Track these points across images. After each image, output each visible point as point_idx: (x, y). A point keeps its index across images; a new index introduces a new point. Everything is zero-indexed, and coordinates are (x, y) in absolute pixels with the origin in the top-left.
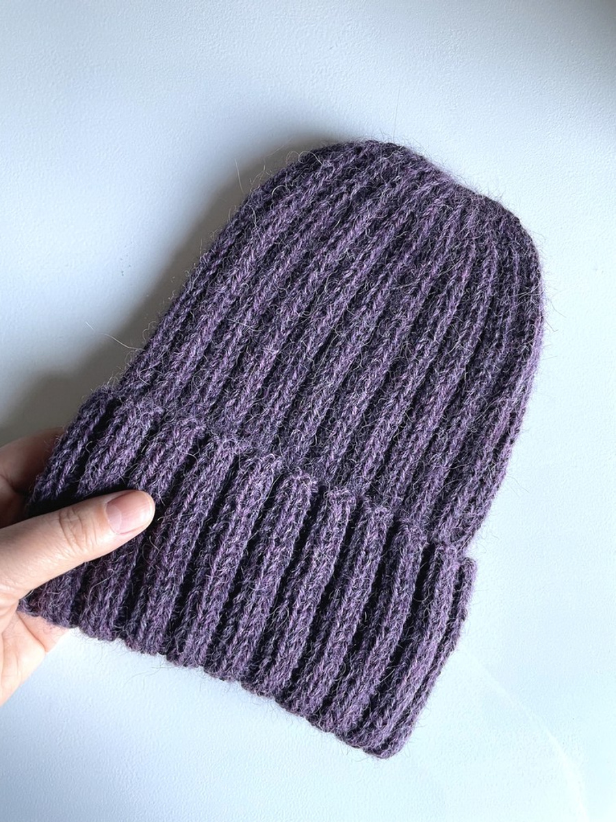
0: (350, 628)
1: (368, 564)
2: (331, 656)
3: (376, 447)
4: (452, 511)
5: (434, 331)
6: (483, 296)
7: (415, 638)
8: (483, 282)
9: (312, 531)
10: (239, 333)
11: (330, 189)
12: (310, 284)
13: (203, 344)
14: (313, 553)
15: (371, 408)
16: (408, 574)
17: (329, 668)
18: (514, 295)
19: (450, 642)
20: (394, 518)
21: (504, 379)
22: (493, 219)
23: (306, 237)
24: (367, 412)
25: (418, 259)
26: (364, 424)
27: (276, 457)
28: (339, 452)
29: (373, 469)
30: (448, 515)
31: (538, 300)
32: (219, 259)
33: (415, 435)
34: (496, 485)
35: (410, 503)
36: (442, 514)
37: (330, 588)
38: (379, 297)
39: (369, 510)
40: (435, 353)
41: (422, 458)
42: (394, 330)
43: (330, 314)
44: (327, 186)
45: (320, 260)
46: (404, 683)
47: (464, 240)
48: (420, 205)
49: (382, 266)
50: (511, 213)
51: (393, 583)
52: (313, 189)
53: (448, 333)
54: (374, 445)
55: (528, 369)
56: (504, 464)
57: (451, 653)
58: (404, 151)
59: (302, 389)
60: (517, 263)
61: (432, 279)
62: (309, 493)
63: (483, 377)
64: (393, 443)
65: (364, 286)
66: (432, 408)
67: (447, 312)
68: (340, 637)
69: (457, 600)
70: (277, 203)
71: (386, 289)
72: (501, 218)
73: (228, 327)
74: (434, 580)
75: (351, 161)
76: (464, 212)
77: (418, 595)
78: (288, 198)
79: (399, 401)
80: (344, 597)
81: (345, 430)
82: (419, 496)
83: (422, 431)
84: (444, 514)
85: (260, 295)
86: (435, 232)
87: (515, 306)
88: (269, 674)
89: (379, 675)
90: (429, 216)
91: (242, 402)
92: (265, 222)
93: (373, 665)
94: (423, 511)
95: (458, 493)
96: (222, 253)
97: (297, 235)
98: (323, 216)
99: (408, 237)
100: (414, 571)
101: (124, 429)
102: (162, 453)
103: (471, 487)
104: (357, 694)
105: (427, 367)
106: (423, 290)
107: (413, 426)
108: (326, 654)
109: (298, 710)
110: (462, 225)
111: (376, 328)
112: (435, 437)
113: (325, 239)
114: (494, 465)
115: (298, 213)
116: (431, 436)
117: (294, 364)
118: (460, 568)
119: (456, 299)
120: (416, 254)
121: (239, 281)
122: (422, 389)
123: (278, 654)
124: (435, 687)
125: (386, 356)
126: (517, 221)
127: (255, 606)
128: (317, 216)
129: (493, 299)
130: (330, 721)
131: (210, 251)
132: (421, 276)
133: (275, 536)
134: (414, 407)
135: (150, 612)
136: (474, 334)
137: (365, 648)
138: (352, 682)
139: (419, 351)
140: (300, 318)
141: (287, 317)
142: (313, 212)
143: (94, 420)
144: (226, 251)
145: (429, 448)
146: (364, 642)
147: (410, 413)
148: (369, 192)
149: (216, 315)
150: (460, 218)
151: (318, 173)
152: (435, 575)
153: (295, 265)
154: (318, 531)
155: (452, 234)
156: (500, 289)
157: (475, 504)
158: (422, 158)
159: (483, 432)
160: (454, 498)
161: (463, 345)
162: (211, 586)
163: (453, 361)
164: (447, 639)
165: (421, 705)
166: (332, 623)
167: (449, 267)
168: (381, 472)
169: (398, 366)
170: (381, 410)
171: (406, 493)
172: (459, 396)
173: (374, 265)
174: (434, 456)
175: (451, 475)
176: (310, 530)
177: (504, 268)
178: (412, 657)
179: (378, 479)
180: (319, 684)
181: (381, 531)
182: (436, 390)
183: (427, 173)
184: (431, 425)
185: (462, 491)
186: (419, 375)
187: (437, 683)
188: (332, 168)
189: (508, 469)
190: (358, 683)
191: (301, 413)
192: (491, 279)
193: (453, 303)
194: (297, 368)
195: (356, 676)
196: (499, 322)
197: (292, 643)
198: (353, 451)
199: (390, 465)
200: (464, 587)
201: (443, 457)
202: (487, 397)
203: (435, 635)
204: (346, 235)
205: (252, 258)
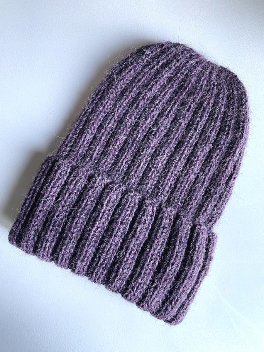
0: (155, 263)
1: (164, 234)
2: (145, 275)
3: (170, 180)
4: (206, 210)
5: (197, 127)
6: (220, 111)
7: (186, 269)
8: (220, 104)
9: (138, 218)
10: (108, 129)
11: (149, 64)
12: (140, 106)
13: (92, 134)
14: (138, 228)
15: (168, 162)
16: (183, 239)
17: (144, 280)
18: (235, 110)
19: (205, 271)
20: (177, 213)
21: (231, 149)
22: (224, 76)
23: (138, 85)
24: (166, 165)
25: (189, 95)
26: (165, 170)
27: (123, 185)
28: (153, 183)
29: (169, 191)
30: (204, 212)
31: (246, 112)
32: (99, 95)
33: (188, 175)
34: (227, 199)
35: (186, 206)
36: (201, 211)
37: (145, 244)
38: (172, 112)
39: (165, 209)
40: (198, 137)
41: (192, 186)
42: (178, 127)
43: (149, 120)
44: (148, 62)
45: (144, 95)
46: (181, 289)
47: (211, 85)
48: (190, 70)
49: (173, 98)
50: (233, 73)
51: (176, 243)
52: (141, 63)
53: (204, 128)
54: (169, 180)
55: (242, 144)
56: (231, 189)
57: (205, 277)
58: (183, 46)
59: (136, 154)
60: (236, 95)
61: (196, 104)
62: (137, 201)
63: (221, 148)
64: (178, 179)
65: (164, 107)
66: (196, 162)
67: (203, 118)
68: (150, 266)
69: (208, 252)
70: (125, 70)
71: (175, 108)
72: (228, 75)
73: (103, 126)
74: (196, 241)
75: (159, 51)
76: (211, 73)
77: (188, 249)
78: (130, 68)
79: (181, 159)
80: (151, 248)
81: (156, 173)
82: (190, 203)
83: (192, 173)
84: (202, 212)
85: (117, 112)
86: (197, 82)
87: (235, 115)
88: (115, 281)
89: (169, 285)
90: (195, 74)
91: (108, 161)
92: (120, 78)
93: (166, 280)
94: (192, 210)
95: (209, 202)
96: (101, 93)
97: (134, 84)
98: (146, 76)
99: (185, 84)
100: (186, 237)
101: (59, 172)
102: (75, 182)
103: (215, 199)
104: (158, 293)
105: (194, 144)
106: (192, 108)
107: (188, 171)
108: (143, 274)
109: (130, 299)
110: (210, 78)
111: (170, 126)
112: (198, 176)
113: (147, 86)
114: (226, 189)
115: (135, 74)
116: (196, 176)
117: (132, 143)
118: (208, 237)
119: (208, 112)
120: (189, 92)
121: (108, 105)
122: (191, 154)
123: (119, 272)
124: (198, 292)
125: (175, 139)
126: (236, 76)
127: (109, 250)
128: (143, 76)
129: (225, 112)
130: (146, 305)
131: (96, 92)
132: (191, 102)
133: (120, 220)
134: (188, 162)
135: (63, 251)
136: (216, 128)
137: (162, 272)
138: (156, 288)
139: (190, 137)
140: (135, 122)
141: (130, 121)
142: (142, 74)
143: (47, 169)
144: (102, 92)
145: (195, 181)
146: (162, 270)
147: (186, 165)
148: (167, 64)
149: (98, 120)
150: (209, 76)
151: (144, 56)
152: (196, 239)
153: (133, 98)
154: (140, 218)
155: (205, 83)
156: (228, 107)
157: (217, 207)
158: (191, 49)
159: (221, 174)
160: (207, 204)
161: (211, 134)
162: (90, 240)
163: (206, 141)
164: (203, 270)
165: (191, 301)
166: (146, 260)
167: (204, 97)
168: (172, 192)
169: (180, 144)
170: (172, 163)
171: (184, 202)
172: (209, 157)
173: (169, 98)
174: (197, 185)
175: (205, 194)
176: (137, 218)
177: (230, 98)
178: (185, 277)
179: (171, 195)
180: (139, 287)
181: (170, 219)
182: (198, 155)
183: (194, 55)
184: (196, 171)
185: (211, 201)
186: (190, 147)
187: (199, 291)
188: (150, 54)
189: (232, 191)
190: (159, 288)
191: (135, 165)
192: (224, 103)
193: (206, 114)
194: (134, 144)
195: (157, 285)
196: (228, 123)
197: (126, 267)
198: (160, 183)
199: (177, 189)
200: (211, 246)
201: (202, 186)
202: (222, 157)
203: (196, 268)
204: (157, 84)
205: (114, 95)
